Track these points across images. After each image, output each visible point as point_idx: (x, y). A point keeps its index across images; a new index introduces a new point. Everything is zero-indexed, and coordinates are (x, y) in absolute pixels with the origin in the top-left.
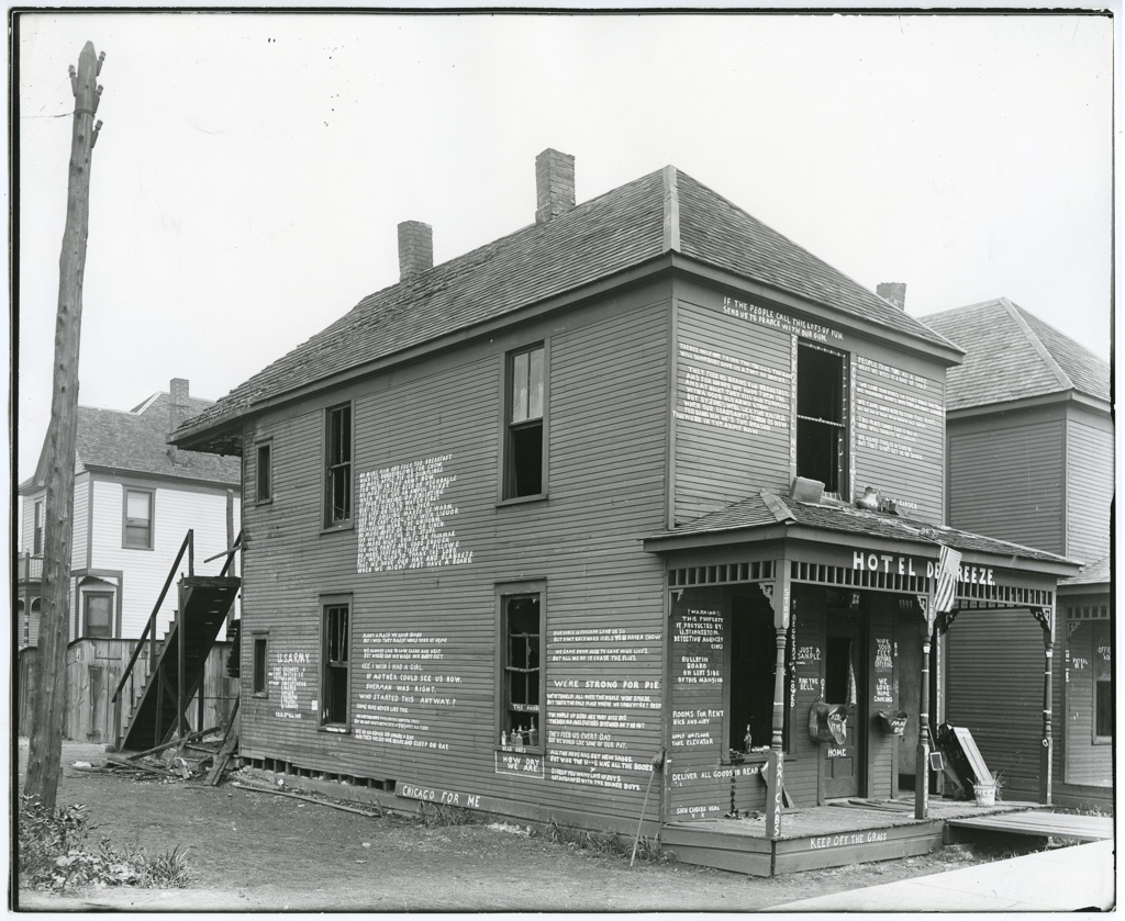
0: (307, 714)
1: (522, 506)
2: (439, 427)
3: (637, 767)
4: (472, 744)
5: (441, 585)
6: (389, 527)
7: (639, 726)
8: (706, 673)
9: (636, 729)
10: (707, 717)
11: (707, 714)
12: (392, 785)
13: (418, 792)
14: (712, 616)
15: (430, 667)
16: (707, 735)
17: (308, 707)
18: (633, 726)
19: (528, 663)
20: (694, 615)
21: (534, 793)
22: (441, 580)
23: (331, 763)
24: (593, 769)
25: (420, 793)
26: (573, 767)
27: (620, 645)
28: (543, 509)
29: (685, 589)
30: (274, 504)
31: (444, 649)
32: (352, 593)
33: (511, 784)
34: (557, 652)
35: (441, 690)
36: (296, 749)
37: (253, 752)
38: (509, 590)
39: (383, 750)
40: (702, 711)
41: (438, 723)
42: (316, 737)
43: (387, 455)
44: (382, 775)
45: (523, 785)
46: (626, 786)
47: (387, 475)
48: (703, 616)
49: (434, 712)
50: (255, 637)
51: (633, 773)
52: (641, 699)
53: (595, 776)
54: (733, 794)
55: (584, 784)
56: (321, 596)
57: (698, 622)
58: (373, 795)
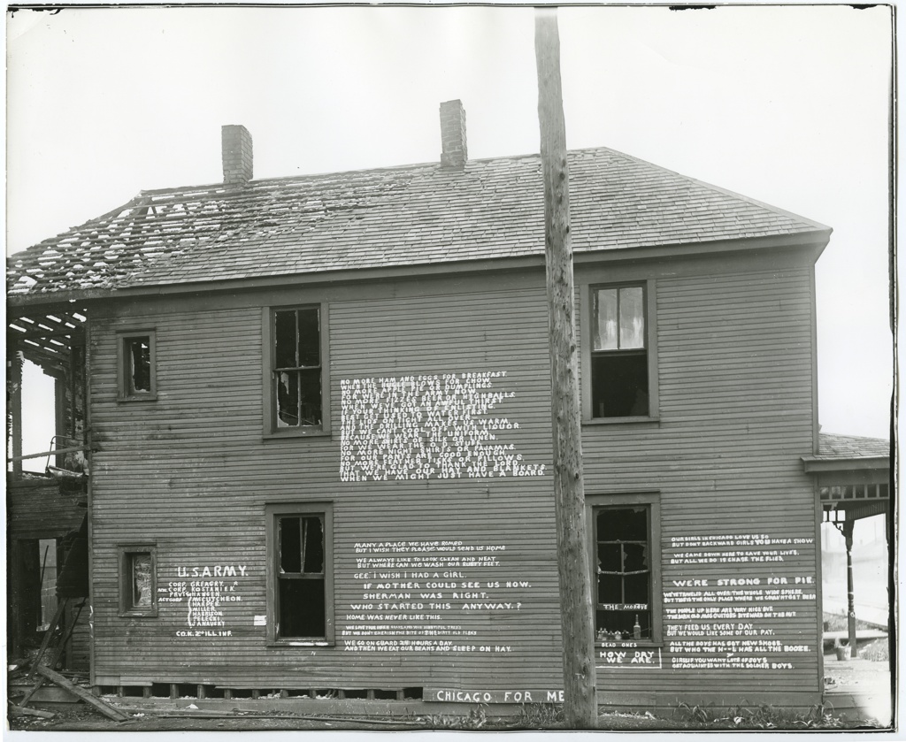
0: (242, 631)
1: (619, 426)
2: (484, 344)
3: (787, 649)
4: (550, 643)
5: (491, 495)
6: (398, 436)
7: (789, 614)
9: (785, 618)
12: (415, 693)
13: (463, 696)
15: (479, 574)
17: (250, 623)
18: (782, 615)
19: (623, 567)
21: (648, 682)
22: (491, 490)
23: (297, 679)
24: (729, 655)
25: (468, 696)
26: (703, 654)
27: (762, 548)
28: (652, 431)
29: (839, 502)
30: (159, 402)
31: (500, 557)
32: (331, 502)
33: (612, 676)
34: (676, 556)
35: (495, 596)
36: (224, 670)
37: (122, 679)
38: (603, 502)
39: (398, 659)
41: (494, 628)
42: (265, 654)
43: (393, 364)
44: (397, 685)
45: (631, 676)
46: (774, 666)
47: (391, 384)
49: (488, 617)
50: (122, 551)
51: (782, 654)
52: (789, 592)
53: (732, 660)
55: (719, 668)
56: (267, 504)
58: (384, 706)
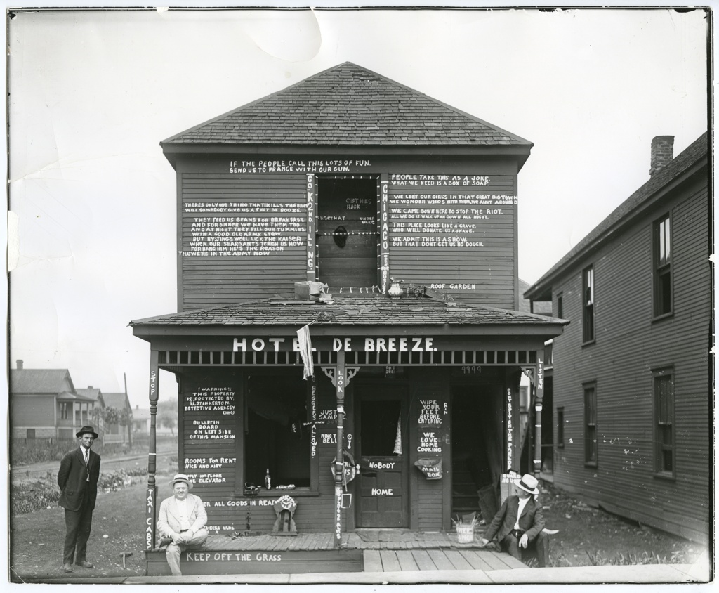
8: (217, 432)
10: (220, 463)
11: (219, 461)
14: (223, 391)
16: (220, 475)
20: (204, 391)
40: (214, 458)
48: (214, 391)
54: (248, 519)
57: (209, 396)
